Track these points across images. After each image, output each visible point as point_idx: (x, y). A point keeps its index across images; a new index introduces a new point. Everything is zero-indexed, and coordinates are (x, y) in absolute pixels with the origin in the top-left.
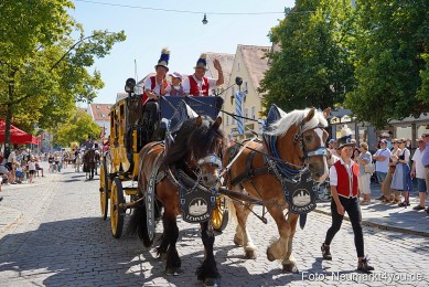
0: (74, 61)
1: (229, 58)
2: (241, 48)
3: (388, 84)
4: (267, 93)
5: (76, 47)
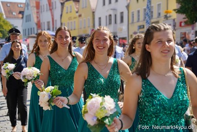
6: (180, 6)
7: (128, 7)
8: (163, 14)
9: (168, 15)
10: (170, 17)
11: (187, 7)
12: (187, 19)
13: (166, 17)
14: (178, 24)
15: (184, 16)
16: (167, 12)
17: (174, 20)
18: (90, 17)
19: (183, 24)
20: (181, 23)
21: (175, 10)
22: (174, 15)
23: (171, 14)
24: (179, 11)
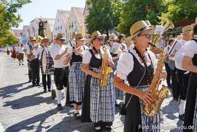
0: (9, 10)
1: (68, 12)
2: (72, 8)
5: (10, 4)
7: (66, 31)
18: (51, 35)
24: (87, 33)
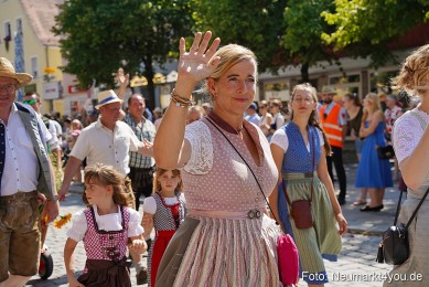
3: (245, 23)
4: (66, 37)
6: (67, 62)
8: (41, 73)
9: (50, 75)
10: (53, 78)
11: (78, 64)
12: (78, 83)
13: (47, 78)
14: (66, 90)
15: (74, 77)
16: (48, 71)
17: (60, 83)
19: (73, 90)
20: (70, 88)
21: (60, 68)
22: (59, 76)
23: (54, 75)
